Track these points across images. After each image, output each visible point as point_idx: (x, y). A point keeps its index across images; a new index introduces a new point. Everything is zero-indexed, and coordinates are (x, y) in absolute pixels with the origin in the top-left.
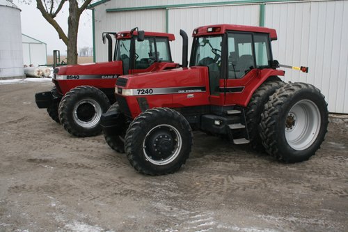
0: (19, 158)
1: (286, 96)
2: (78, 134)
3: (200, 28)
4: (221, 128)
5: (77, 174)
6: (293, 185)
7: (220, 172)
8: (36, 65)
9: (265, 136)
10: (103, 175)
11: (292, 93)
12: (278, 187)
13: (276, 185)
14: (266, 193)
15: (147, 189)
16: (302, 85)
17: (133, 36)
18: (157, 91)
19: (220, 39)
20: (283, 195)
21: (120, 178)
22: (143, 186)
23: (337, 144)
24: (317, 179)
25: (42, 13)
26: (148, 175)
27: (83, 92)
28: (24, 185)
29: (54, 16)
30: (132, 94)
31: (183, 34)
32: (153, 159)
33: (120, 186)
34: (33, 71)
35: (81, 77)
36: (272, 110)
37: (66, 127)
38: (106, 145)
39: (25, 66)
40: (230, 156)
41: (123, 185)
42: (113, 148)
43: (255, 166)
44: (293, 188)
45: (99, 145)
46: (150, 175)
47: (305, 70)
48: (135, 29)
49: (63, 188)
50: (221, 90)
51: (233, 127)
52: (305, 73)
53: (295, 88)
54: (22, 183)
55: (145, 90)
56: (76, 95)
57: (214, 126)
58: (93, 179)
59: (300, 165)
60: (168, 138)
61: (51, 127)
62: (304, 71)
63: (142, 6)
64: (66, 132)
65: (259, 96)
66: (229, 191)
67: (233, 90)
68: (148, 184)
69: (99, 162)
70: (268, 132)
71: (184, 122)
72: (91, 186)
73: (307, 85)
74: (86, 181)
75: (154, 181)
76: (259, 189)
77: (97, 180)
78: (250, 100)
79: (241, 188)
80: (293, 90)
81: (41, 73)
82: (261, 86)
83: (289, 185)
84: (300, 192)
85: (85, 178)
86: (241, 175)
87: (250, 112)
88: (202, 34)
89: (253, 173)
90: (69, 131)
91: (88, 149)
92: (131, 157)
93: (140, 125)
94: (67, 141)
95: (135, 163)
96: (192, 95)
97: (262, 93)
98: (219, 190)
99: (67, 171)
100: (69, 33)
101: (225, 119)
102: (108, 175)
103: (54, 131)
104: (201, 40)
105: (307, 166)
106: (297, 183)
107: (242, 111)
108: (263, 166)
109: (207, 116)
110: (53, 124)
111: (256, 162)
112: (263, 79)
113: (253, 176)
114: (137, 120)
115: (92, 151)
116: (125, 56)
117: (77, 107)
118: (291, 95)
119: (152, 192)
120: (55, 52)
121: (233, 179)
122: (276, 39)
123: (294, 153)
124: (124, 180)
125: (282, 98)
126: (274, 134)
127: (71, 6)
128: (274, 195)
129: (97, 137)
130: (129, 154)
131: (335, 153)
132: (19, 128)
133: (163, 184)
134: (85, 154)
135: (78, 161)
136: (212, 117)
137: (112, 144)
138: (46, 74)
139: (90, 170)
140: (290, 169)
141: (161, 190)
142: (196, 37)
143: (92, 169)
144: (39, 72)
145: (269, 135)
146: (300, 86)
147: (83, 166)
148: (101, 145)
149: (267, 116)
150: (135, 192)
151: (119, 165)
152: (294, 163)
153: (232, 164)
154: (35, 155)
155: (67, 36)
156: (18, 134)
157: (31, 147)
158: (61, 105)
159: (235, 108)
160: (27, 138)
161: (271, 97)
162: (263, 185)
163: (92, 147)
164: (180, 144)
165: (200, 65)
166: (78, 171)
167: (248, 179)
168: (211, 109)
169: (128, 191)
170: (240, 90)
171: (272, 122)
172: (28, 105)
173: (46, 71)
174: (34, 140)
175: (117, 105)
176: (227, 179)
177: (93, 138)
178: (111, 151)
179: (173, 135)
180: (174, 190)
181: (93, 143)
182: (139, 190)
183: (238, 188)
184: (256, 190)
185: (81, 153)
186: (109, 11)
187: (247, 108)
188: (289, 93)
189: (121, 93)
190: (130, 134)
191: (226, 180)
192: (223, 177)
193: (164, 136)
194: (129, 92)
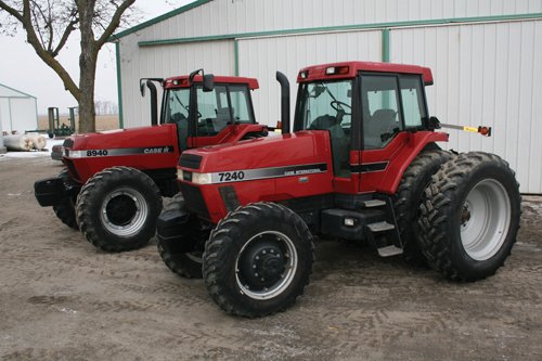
0: (13, 296)
1: (460, 175)
2: (109, 248)
3: (313, 68)
4: (356, 230)
5: (120, 323)
6: (487, 322)
7: (360, 304)
8: (21, 131)
9: (428, 241)
10: (167, 321)
11: (470, 169)
12: (463, 328)
13: (461, 324)
14: (449, 340)
15: (248, 344)
16: (483, 156)
17: (193, 83)
18: (250, 175)
19: (347, 86)
20: (479, 342)
21: (196, 325)
22: (240, 339)
23: (526, 244)
24: (520, 308)
25: (36, 49)
26: (245, 317)
27: (117, 177)
28: (30, 350)
29: (56, 54)
30: (210, 182)
31: (281, 78)
32: (252, 289)
33: (201, 342)
34: (18, 141)
35: (111, 153)
36: (440, 199)
37: (89, 237)
38: (161, 265)
39: (5, 133)
40: (368, 274)
41: (205, 338)
42: (174, 271)
43: (414, 289)
44: (488, 327)
45: (148, 266)
46: (249, 318)
47: (485, 131)
48: (198, 72)
49: (102, 351)
50: (353, 169)
51: (376, 227)
52: (486, 138)
53: (473, 161)
54: (26, 345)
55: (232, 173)
56: (105, 183)
57: (343, 228)
58: (150, 331)
59: (485, 283)
60: (275, 254)
61: (61, 236)
62: (484, 134)
63: (195, 36)
64: (90, 245)
65: (413, 176)
66: (388, 340)
67: (372, 167)
68: (247, 335)
69: (155, 298)
70: (435, 235)
71: (299, 226)
72: (150, 344)
73: (489, 155)
74: (140, 335)
75: (256, 329)
76: (435, 333)
77: (158, 333)
78: (400, 183)
79: (405, 333)
80: (470, 164)
81: (31, 143)
82: (415, 159)
83: (481, 322)
84: (503, 333)
85: (136, 329)
86: (397, 308)
87: (400, 202)
88: (314, 79)
89: (415, 304)
90: (95, 243)
91: (130, 273)
92: (216, 289)
93: (229, 234)
94: (93, 260)
95: (222, 299)
96: (305, 178)
97: (416, 170)
98: (371, 339)
99: (102, 318)
100: (81, 80)
101: (362, 216)
102: (175, 321)
103: (67, 242)
104: (311, 87)
105: (496, 285)
106: (492, 318)
107: (388, 202)
108: (426, 289)
109: (331, 212)
110: (63, 231)
111: (413, 283)
112: (418, 148)
113: (417, 309)
114: (223, 227)
115: (138, 276)
116: (179, 116)
117: (107, 202)
118: (468, 173)
119: (257, 350)
120: (51, 110)
121: (387, 317)
122: (431, 83)
123: (476, 265)
124: (204, 329)
125: (454, 179)
126: (444, 238)
127: (83, 37)
128: (463, 342)
129: (141, 251)
130: (212, 284)
131: (530, 260)
132: (6, 239)
133: (273, 334)
134: (128, 282)
135: (117, 298)
136: (340, 213)
137: (172, 264)
138: (39, 146)
139: (143, 313)
140: (471, 292)
141: (272, 345)
142: (302, 83)
143: (144, 310)
144: (28, 142)
145: (436, 240)
146: (480, 158)
147: (128, 306)
148: (151, 265)
149: (431, 208)
150: (228, 351)
151: (191, 301)
152: (474, 281)
153: (375, 288)
154: (41, 288)
155: (78, 85)
156: (6, 251)
157: (31, 274)
158: (81, 200)
159: (374, 197)
160: (22, 258)
161: (436, 177)
162: (440, 325)
163: (136, 269)
164: (294, 261)
165: (313, 127)
166: (121, 316)
167: (410, 315)
168: (334, 199)
169: (215, 350)
170: (382, 166)
171: (441, 219)
172: (17, 197)
173: (39, 141)
174: (35, 260)
175: (182, 199)
176: (378, 317)
177: (134, 252)
178: (171, 276)
179: (283, 247)
180: (294, 344)
181: (137, 263)
182: (235, 347)
183: (401, 333)
184: (430, 335)
185: (121, 281)
186: (144, 45)
187: (395, 196)
188: (464, 170)
189: (191, 180)
190: (213, 250)
191: (375, 320)
192: (369, 314)
193: (268, 251)
194: (205, 179)
